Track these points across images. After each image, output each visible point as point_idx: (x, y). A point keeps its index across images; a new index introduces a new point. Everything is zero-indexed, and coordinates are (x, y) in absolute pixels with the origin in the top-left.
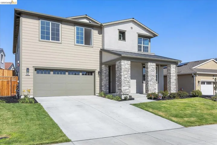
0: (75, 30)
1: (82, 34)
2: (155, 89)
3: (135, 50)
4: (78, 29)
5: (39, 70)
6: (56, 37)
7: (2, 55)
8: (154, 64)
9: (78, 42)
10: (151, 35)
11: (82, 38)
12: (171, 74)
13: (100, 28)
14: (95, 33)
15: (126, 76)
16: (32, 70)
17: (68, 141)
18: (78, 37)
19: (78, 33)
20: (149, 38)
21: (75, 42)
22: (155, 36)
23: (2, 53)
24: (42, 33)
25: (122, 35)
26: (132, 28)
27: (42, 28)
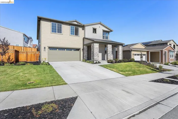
0: (70, 27)
1: (73, 30)
2: (112, 58)
3: (102, 38)
4: (71, 27)
5: (50, 48)
6: (60, 31)
7: (31, 41)
8: (111, 45)
9: (71, 34)
10: (110, 31)
11: (73, 32)
12: (120, 50)
13: (83, 27)
14: (80, 29)
15: (96, 51)
16: (47, 48)
17: (66, 84)
18: (71, 32)
19: (71, 29)
20: (109, 32)
21: (70, 34)
22: (111, 31)
23: (31, 39)
24: (52, 29)
25: (95, 30)
26: (100, 27)
27: (53, 26)
